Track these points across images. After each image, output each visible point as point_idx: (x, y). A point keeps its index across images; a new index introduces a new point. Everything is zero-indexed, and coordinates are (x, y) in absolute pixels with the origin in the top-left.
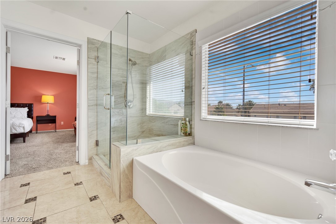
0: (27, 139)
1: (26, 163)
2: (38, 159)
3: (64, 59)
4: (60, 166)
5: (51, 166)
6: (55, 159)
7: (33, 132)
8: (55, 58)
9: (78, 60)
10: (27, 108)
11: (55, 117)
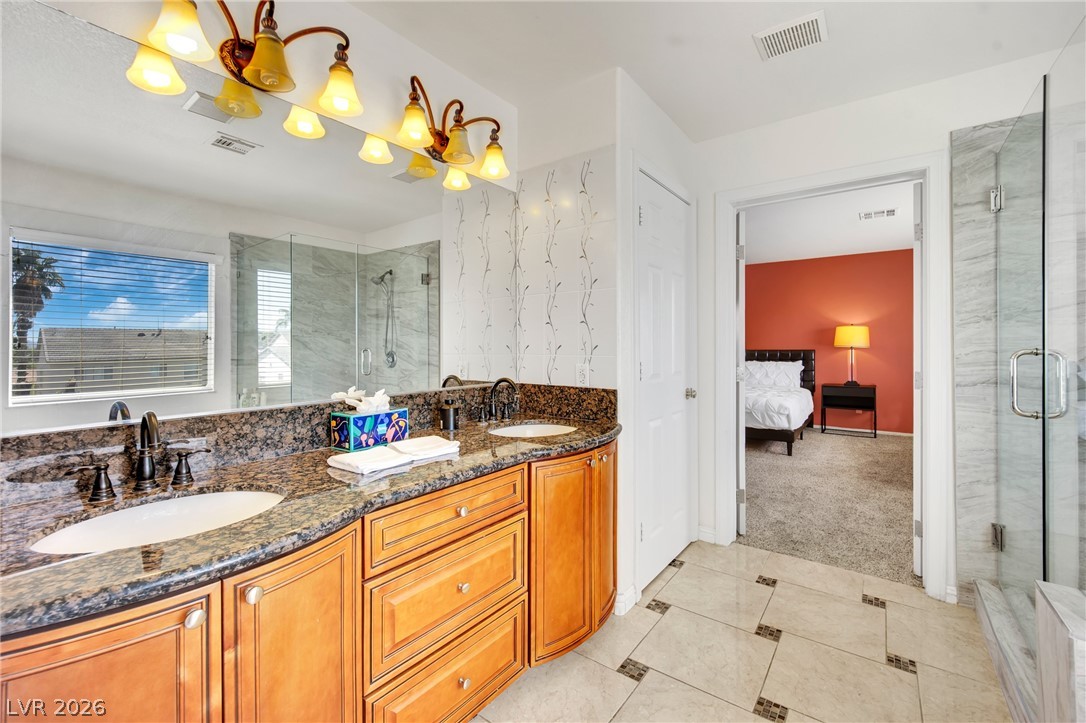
0: (797, 445)
1: (781, 518)
2: (810, 516)
3: (891, 212)
4: (857, 567)
5: (835, 554)
6: (850, 534)
7: (815, 426)
8: (863, 219)
9: (919, 221)
10: (801, 362)
11: (873, 389)
